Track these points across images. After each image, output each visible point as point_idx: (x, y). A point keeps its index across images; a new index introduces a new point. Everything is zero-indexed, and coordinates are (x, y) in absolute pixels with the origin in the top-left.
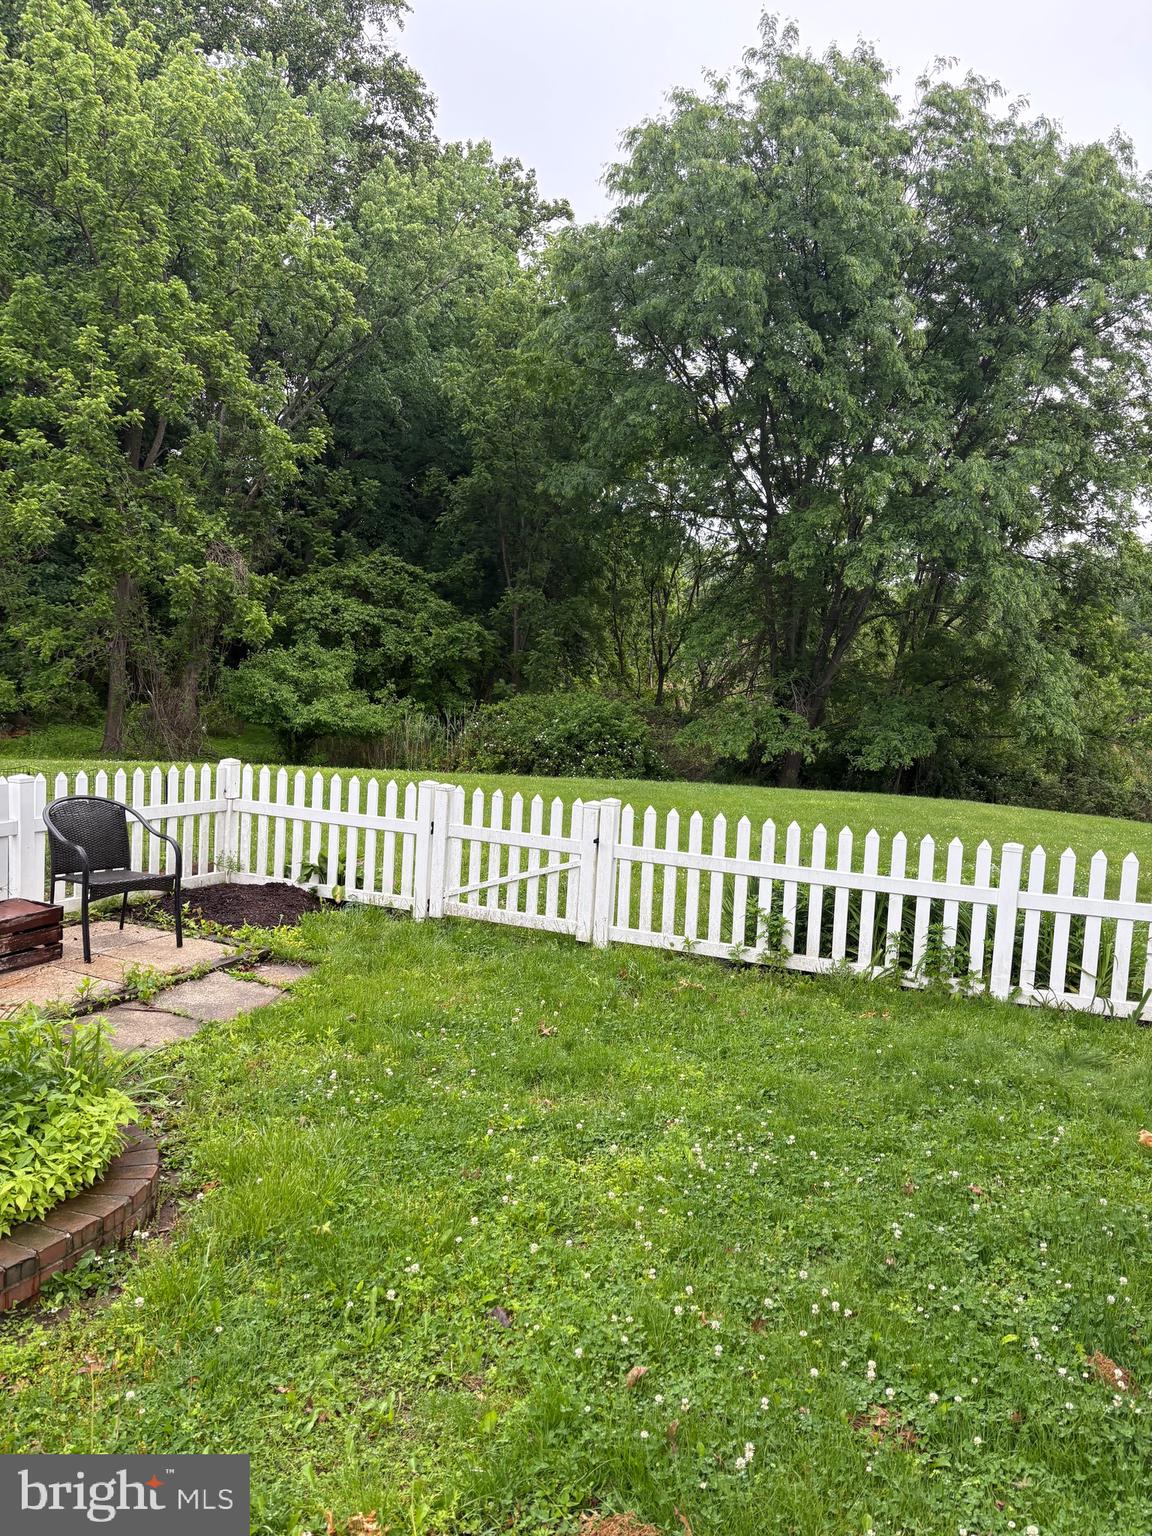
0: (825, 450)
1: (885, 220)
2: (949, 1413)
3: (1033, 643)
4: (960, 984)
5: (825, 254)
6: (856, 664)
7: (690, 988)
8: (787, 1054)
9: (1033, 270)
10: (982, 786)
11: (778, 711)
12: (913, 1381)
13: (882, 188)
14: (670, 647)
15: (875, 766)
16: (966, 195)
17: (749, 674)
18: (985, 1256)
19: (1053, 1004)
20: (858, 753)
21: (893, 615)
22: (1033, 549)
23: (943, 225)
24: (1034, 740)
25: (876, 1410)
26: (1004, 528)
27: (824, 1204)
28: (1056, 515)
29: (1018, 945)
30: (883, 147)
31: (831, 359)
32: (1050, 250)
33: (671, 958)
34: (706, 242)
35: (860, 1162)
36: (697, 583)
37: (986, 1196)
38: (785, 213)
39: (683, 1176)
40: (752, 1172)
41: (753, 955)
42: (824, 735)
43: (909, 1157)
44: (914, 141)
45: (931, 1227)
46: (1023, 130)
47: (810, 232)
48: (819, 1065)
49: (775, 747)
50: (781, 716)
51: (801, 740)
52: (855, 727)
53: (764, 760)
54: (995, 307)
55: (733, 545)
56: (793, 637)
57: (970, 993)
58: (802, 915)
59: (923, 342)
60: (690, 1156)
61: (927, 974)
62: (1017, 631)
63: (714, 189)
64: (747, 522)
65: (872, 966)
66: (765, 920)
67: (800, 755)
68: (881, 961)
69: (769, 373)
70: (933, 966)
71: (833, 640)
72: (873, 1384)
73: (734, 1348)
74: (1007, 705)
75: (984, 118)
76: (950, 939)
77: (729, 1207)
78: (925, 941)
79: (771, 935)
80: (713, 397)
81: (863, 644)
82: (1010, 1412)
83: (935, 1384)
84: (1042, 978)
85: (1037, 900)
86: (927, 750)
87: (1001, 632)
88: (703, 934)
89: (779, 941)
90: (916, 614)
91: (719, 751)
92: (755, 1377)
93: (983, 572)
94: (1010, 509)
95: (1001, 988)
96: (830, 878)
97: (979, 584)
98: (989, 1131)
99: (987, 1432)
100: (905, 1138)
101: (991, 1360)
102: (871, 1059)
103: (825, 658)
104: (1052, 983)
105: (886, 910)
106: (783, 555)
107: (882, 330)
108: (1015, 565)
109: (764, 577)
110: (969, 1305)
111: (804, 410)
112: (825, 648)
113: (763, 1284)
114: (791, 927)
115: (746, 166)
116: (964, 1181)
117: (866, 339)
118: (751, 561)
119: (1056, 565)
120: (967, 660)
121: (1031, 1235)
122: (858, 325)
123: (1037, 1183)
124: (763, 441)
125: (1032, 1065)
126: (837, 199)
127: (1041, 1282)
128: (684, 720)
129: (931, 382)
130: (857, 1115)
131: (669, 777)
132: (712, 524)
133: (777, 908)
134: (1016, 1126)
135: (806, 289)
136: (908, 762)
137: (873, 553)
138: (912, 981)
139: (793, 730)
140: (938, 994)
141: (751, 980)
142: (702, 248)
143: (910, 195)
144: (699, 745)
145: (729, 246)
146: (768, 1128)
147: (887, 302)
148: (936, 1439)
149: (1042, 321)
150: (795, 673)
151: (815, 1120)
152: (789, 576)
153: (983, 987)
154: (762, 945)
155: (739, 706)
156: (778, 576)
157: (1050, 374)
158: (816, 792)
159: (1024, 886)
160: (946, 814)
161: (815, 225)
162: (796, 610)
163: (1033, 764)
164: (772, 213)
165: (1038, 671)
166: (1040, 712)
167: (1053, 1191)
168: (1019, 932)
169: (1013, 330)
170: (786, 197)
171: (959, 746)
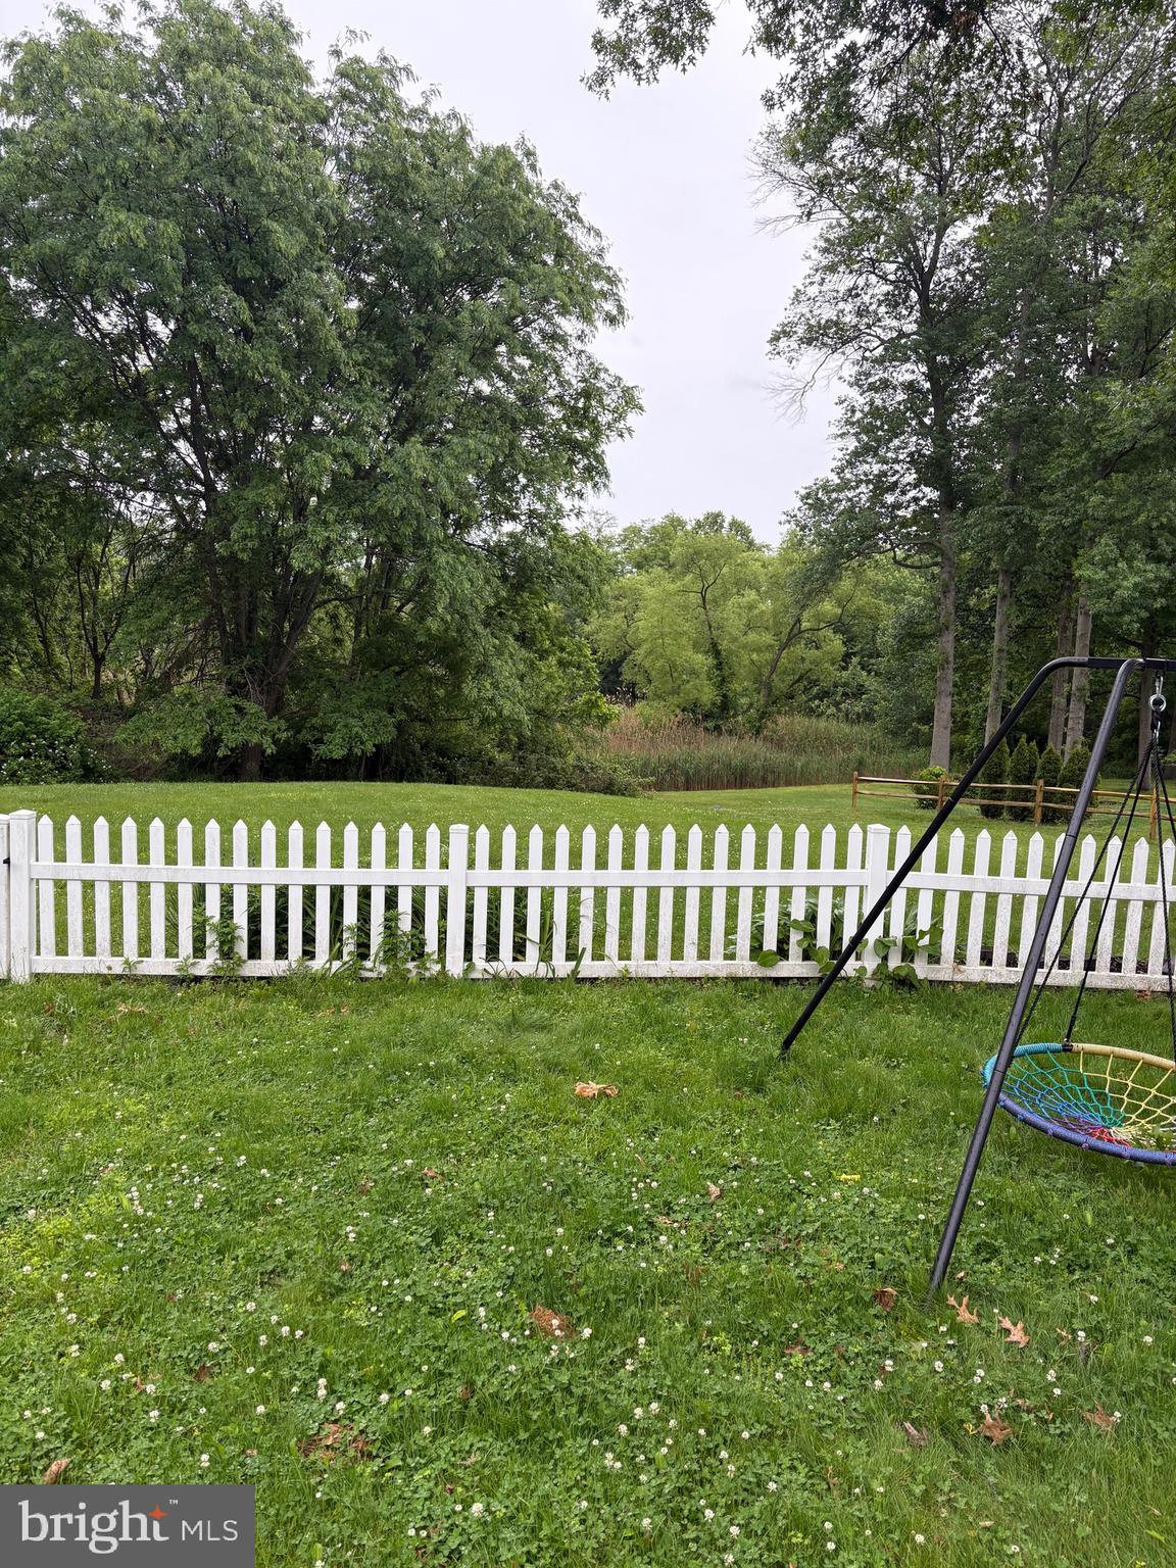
0: (262, 424)
1: (306, 188)
2: (401, 1409)
3: (480, 628)
4: (417, 967)
5: (246, 215)
6: (313, 649)
7: (131, 1014)
8: (240, 1069)
9: (455, 263)
10: (442, 768)
11: (233, 700)
12: (365, 1386)
13: (300, 155)
14: (106, 634)
15: (338, 754)
16: (385, 177)
17: (199, 661)
18: (437, 1238)
19: (503, 974)
20: (319, 741)
21: (347, 600)
22: (475, 537)
23: (367, 205)
24: (486, 721)
25: (329, 1428)
26: (446, 516)
27: (278, 1222)
28: (492, 504)
29: (469, 922)
30: (298, 111)
31: (261, 329)
32: (470, 245)
33: (109, 984)
34: (108, 182)
35: (316, 1169)
36: (132, 561)
37: (440, 1178)
38: (197, 164)
39: (118, 1228)
40: (197, 1205)
41: (203, 968)
42: (283, 724)
43: (365, 1153)
44: (330, 111)
45: (386, 1222)
46: (436, 120)
47: (227, 189)
48: (274, 1074)
49: (232, 739)
50: (236, 706)
51: (260, 730)
52: (316, 715)
53: (220, 754)
54: (425, 295)
55: (171, 522)
56: (243, 622)
57: (427, 974)
58: (254, 918)
59: (355, 322)
60: (125, 1203)
61: (385, 961)
62: (464, 617)
63: (112, 124)
64: (184, 497)
65: (330, 961)
66: (214, 928)
67: (259, 746)
68: (339, 955)
69: (194, 338)
70: (390, 952)
71: (287, 625)
72: (326, 1401)
73: (173, 1407)
74: (460, 688)
75: (398, 102)
76: (405, 924)
77: (171, 1250)
78: (382, 929)
79: (222, 943)
80: (134, 359)
81: (317, 630)
82: (459, 1390)
83: (388, 1383)
84: (493, 951)
85: (483, 876)
86: (387, 735)
87: (449, 618)
88: (145, 951)
89: (231, 949)
90: (369, 600)
91: (170, 746)
92: (197, 1433)
93: (430, 558)
94: (450, 496)
95: (455, 966)
96: (281, 877)
97: (425, 570)
98: (442, 1111)
99: (437, 1418)
100: (362, 1135)
101: (441, 1343)
102: (327, 1059)
103: (279, 644)
104: (502, 955)
105: (341, 902)
106: (225, 535)
107: (313, 305)
108: (458, 552)
109: (206, 557)
110: (421, 1291)
111: (235, 381)
112: (278, 633)
113: (208, 1326)
114: (243, 933)
115: (149, 106)
116: (419, 1166)
117: (298, 313)
118: (190, 540)
119: (497, 552)
120: (420, 646)
121: (480, 1206)
122: (286, 296)
123: (485, 1153)
124: (194, 412)
125: (483, 1038)
126: (254, 159)
127: (489, 1250)
128: (126, 714)
129: (365, 363)
130: (314, 1120)
131: (114, 778)
132: (143, 498)
133: (227, 913)
134: (469, 1100)
135: (228, 250)
136: (370, 748)
137: (319, 535)
138: (371, 970)
139: (249, 721)
140: (397, 981)
141: (202, 995)
142: (105, 189)
143: (330, 167)
144: (146, 741)
145: (135, 190)
146: (218, 1153)
147: (315, 276)
148: (388, 1439)
149: (465, 314)
150: (247, 661)
151: (268, 1133)
152: (233, 556)
153: (438, 967)
154: (212, 956)
155: (188, 696)
156: (222, 558)
157: (478, 366)
158: (277, 785)
159: (471, 865)
160: (407, 798)
161: (232, 182)
162: (244, 593)
163: (488, 744)
164: (183, 162)
165: (485, 655)
166: (489, 695)
167: (500, 1158)
168: (470, 909)
169: (441, 319)
170: (197, 146)
171: (419, 730)
